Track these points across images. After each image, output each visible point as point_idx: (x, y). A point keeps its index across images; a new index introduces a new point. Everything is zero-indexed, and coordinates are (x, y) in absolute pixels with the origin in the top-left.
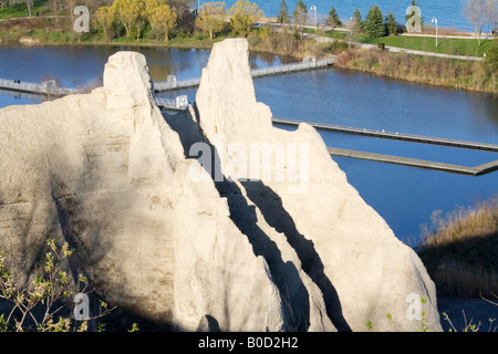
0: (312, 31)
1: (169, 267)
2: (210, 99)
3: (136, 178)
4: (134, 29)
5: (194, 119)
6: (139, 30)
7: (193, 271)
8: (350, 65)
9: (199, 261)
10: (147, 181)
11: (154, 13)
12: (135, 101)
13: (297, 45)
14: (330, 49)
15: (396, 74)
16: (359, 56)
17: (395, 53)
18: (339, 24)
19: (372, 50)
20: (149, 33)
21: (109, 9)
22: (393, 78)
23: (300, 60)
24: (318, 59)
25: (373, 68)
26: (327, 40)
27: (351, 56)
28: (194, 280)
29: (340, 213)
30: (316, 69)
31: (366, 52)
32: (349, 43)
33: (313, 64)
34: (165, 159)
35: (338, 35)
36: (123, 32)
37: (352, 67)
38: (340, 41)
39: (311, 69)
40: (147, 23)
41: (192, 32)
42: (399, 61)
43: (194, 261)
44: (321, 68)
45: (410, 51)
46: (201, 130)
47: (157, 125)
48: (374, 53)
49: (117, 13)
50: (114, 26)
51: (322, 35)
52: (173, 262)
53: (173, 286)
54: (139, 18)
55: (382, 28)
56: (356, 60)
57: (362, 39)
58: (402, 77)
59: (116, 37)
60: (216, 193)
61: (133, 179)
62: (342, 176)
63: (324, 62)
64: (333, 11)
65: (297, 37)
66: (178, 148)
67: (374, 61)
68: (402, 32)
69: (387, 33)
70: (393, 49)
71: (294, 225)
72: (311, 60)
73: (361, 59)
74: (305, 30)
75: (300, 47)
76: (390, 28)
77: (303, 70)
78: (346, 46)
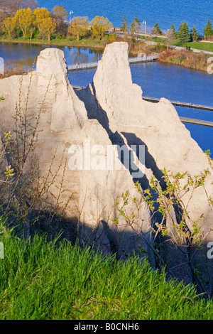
0: (144, 38)
1: (76, 188)
2: (103, 80)
3: (56, 130)
4: (28, 32)
5: (92, 93)
6: (31, 33)
7: (93, 192)
8: (168, 60)
9: (97, 185)
10: (63, 133)
11: (42, 22)
12: (57, 80)
13: (134, 46)
14: (156, 49)
15: (198, 66)
16: (174, 54)
17: (197, 53)
18: (160, 33)
19: (182, 51)
20: (38, 36)
21: (12, 19)
22: (196, 69)
23: (136, 56)
24: (147, 55)
25: (183, 62)
26: (153, 43)
27: (168, 54)
28: (94, 198)
29: (186, 157)
30: (146, 62)
31: (178, 52)
32: (167, 45)
33: (144, 59)
34: (75, 119)
35: (160, 40)
36: (21, 34)
37: (169, 61)
38: (161, 44)
39: (143, 62)
40: (37, 29)
41: (65, 35)
42: (199, 58)
43: (94, 185)
44: (149, 61)
45: (206, 52)
46: (96, 100)
47: (70, 96)
48: (183, 53)
49: (17, 21)
50: (16, 30)
51: (150, 40)
52: (79, 185)
53: (78, 201)
54: (32, 26)
55: (188, 37)
56: (172, 57)
57: (176, 43)
58: (202, 69)
59: (16, 37)
60: (110, 142)
61: (54, 131)
62: (187, 133)
63: (151, 57)
64: (157, 25)
65: (134, 40)
66: (84, 112)
67: (184, 58)
68: (201, 39)
69: (191, 40)
70: (195, 51)
71: (155, 163)
72: (143, 56)
73: (175, 56)
74: (139, 37)
75: (136, 47)
76: (193, 37)
77: (137, 62)
78: (166, 48)
